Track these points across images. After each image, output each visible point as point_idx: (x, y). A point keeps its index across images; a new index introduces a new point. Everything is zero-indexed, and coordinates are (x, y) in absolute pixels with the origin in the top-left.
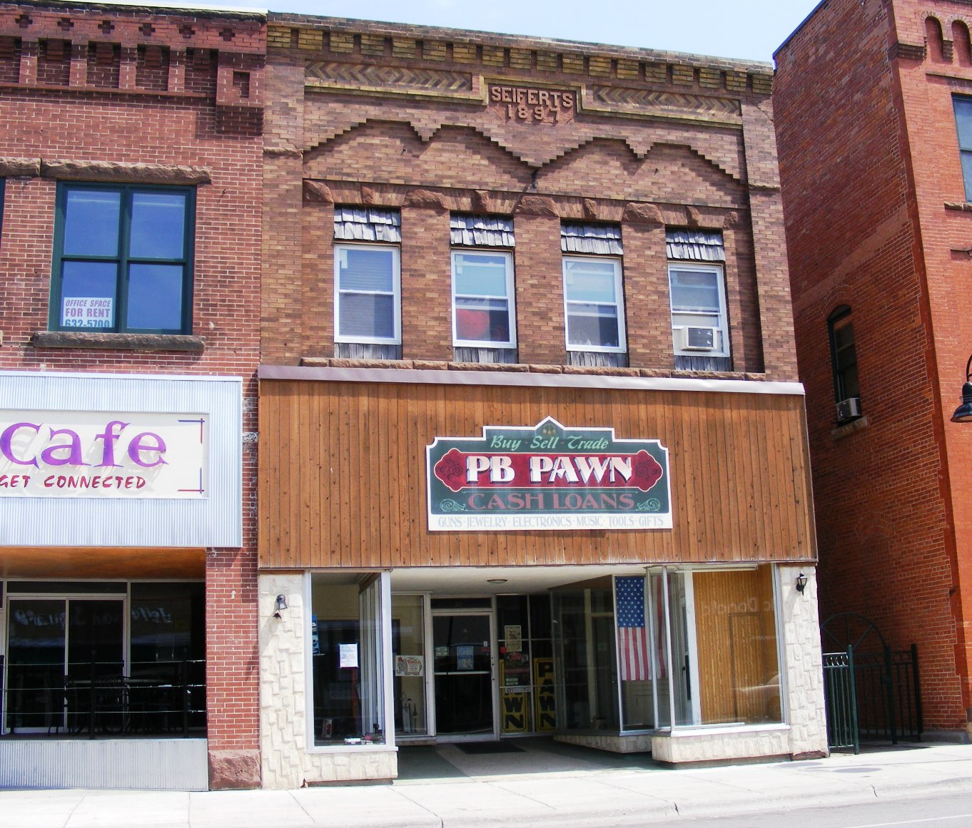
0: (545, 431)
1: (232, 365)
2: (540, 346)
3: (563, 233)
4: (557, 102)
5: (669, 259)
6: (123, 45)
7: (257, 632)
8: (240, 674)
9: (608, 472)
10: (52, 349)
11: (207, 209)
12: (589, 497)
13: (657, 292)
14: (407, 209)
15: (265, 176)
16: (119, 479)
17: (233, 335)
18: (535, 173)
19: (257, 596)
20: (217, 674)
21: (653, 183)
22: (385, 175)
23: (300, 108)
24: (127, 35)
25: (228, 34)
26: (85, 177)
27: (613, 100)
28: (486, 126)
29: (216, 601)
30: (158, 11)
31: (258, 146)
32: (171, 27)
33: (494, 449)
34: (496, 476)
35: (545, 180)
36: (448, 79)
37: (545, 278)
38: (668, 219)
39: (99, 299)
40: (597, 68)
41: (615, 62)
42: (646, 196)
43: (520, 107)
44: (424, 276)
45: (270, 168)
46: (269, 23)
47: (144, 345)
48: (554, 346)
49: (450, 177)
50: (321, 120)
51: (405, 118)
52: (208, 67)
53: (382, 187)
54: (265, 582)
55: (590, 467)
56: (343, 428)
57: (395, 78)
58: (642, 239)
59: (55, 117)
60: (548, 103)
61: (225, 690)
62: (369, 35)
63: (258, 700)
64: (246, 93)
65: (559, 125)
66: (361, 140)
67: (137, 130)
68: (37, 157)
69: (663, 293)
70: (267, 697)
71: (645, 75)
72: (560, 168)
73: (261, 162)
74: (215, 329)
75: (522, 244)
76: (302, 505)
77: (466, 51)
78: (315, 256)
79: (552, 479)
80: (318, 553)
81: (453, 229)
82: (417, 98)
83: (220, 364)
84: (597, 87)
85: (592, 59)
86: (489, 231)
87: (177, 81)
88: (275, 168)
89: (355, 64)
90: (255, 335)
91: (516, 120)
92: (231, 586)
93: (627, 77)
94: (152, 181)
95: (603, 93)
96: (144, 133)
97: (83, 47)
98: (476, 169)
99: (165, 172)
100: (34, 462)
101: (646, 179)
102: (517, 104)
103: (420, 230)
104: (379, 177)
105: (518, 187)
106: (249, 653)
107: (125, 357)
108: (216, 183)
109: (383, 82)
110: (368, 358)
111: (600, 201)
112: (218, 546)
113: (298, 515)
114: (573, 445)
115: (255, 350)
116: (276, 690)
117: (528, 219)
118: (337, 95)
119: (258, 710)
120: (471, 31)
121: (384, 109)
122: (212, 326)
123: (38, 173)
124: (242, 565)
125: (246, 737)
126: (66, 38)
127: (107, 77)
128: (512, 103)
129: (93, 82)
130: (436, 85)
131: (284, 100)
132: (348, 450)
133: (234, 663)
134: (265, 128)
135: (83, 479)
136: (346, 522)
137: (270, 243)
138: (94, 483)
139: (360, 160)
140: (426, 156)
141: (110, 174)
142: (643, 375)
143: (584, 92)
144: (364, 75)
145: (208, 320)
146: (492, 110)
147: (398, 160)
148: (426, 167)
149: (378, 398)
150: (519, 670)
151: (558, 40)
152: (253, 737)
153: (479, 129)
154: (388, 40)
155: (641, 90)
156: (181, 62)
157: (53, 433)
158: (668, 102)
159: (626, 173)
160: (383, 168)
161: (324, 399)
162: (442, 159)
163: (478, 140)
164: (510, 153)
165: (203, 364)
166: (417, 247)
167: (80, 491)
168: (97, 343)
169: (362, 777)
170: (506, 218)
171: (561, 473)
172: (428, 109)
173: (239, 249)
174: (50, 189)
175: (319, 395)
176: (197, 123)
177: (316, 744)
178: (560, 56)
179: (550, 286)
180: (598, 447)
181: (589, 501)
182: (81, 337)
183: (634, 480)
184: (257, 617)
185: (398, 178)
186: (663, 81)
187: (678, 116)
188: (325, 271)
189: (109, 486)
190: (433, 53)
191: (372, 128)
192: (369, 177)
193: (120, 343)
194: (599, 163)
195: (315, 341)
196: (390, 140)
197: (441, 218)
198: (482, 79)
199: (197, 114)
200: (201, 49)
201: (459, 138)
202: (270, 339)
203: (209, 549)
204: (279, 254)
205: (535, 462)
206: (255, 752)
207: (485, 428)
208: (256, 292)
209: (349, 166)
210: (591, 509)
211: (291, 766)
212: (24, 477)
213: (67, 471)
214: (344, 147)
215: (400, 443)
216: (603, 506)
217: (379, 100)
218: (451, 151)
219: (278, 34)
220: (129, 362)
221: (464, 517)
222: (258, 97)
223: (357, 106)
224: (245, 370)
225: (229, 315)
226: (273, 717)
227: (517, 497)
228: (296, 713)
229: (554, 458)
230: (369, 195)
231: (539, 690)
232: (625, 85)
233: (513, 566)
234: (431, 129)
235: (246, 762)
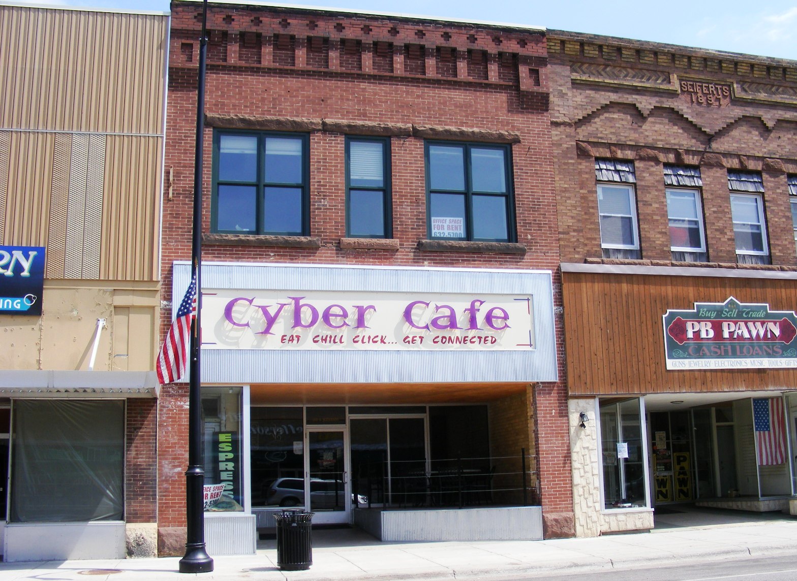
0: (729, 306)
1: (544, 263)
2: (721, 251)
3: (729, 178)
4: (720, 92)
5: (790, 195)
6: (458, 49)
7: (569, 436)
8: (560, 464)
9: (766, 331)
10: (431, 252)
11: (520, 160)
12: (756, 348)
13: (784, 216)
14: (638, 161)
15: (553, 138)
16: (480, 338)
17: (542, 243)
18: (709, 138)
19: (568, 413)
20: (546, 464)
21: (778, 146)
22: (623, 139)
23: (570, 94)
24: (460, 42)
25: (523, 43)
26: (442, 137)
27: (752, 91)
28: (680, 107)
29: (544, 417)
30: (478, 27)
31: (546, 118)
32: (486, 37)
33: (701, 317)
34: (703, 335)
35: (716, 143)
36: (656, 76)
37: (721, 207)
38: (788, 169)
39: (454, 219)
40: (743, 69)
41: (752, 66)
42: (774, 154)
43: (699, 95)
44: (651, 205)
45: (555, 132)
46: (547, 37)
47: (490, 249)
48: (729, 251)
49: (661, 141)
50: (583, 102)
51: (632, 101)
52: (511, 65)
53: (622, 146)
54: (573, 404)
55: (756, 329)
56: (613, 303)
57: (624, 75)
58: (773, 182)
59: (418, 97)
60: (715, 92)
61: (551, 474)
62: (608, 46)
63: (571, 480)
64: (537, 83)
65: (722, 107)
66: (606, 115)
67: (471, 106)
68: (409, 123)
69: (788, 217)
70: (577, 479)
71: (770, 75)
72: (724, 135)
73: (549, 129)
74: (531, 239)
75: (706, 184)
76: (592, 353)
77: (665, 57)
78: (586, 192)
79: (735, 336)
80: (603, 385)
81: (665, 175)
82: (639, 88)
83: (536, 262)
84: (742, 82)
85: (739, 64)
86: (686, 176)
87: (494, 73)
88: (558, 133)
89: (600, 65)
90: (555, 243)
91: (697, 104)
92: (551, 407)
93: (760, 76)
94: (483, 140)
95: (746, 86)
96: (475, 108)
97: (433, 49)
98: (676, 135)
99: (492, 134)
100: (427, 327)
101: (774, 143)
102: (697, 93)
103: (646, 175)
104: (619, 140)
105: (701, 148)
106: (564, 450)
107: (477, 257)
108: (524, 142)
109: (617, 77)
110: (620, 258)
111: (749, 157)
112: (543, 381)
113: (591, 360)
114: (746, 314)
115: (557, 253)
116: (582, 474)
117: (708, 169)
118: (590, 85)
119: (572, 487)
120: (668, 45)
121: (620, 95)
122: (529, 237)
123: (411, 134)
124: (558, 393)
125: (565, 504)
126: (421, 43)
127: (448, 71)
128: (694, 92)
129: (439, 73)
130: (648, 80)
131: (559, 88)
132: (617, 318)
133: (556, 457)
134: (550, 106)
135: (458, 338)
136: (618, 365)
137: (560, 183)
138: (465, 340)
139: (608, 128)
140: (646, 126)
141: (457, 135)
142: (782, 270)
143: (735, 86)
144: (606, 72)
145: (527, 233)
146: (683, 97)
147: (630, 129)
148: (647, 133)
149: (633, 284)
150: (665, 461)
151: (719, 51)
152: (569, 504)
153: (676, 109)
154: (619, 49)
155: (767, 84)
156: (495, 61)
157: (437, 308)
158: (784, 93)
159: (762, 139)
160: (622, 134)
161: (601, 285)
162: (656, 129)
163: (676, 117)
164: (695, 126)
165: (526, 262)
166: (646, 186)
167: (456, 346)
168: (461, 248)
169: (634, 528)
170: (695, 168)
171: (740, 332)
172: (645, 95)
173: (541, 186)
174: (420, 145)
175: (598, 282)
176: (508, 102)
177: (606, 508)
178: (720, 62)
179: (724, 212)
180: (760, 316)
181: (756, 350)
182: (450, 244)
183: (782, 337)
184: (568, 426)
185: (630, 140)
186: (780, 78)
187: (790, 102)
188: (593, 201)
189: (474, 342)
190: (646, 58)
191: (613, 107)
192: (614, 140)
193: (475, 248)
194: (746, 132)
195: (590, 247)
196: (624, 116)
197: (658, 167)
198: (675, 76)
199: (508, 96)
200: (507, 52)
201: (664, 115)
202: (565, 246)
203: (538, 383)
204: (566, 190)
205: (725, 325)
206: (571, 514)
207: (695, 304)
208: (555, 215)
209: (601, 132)
210: (758, 356)
211: (593, 522)
212: (420, 337)
213: (447, 333)
214: (597, 120)
215: (647, 313)
216: (765, 354)
217: (616, 89)
218: (660, 123)
219: (553, 44)
220: (480, 261)
221: (686, 361)
222: (545, 86)
223: (603, 93)
224: (551, 266)
225: (539, 230)
226: (581, 491)
227: (716, 347)
228: (594, 488)
229: (736, 323)
230: (614, 152)
231: (677, 473)
232: (758, 81)
233: (716, 392)
234: (648, 109)
235: (566, 520)
